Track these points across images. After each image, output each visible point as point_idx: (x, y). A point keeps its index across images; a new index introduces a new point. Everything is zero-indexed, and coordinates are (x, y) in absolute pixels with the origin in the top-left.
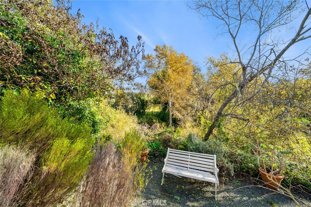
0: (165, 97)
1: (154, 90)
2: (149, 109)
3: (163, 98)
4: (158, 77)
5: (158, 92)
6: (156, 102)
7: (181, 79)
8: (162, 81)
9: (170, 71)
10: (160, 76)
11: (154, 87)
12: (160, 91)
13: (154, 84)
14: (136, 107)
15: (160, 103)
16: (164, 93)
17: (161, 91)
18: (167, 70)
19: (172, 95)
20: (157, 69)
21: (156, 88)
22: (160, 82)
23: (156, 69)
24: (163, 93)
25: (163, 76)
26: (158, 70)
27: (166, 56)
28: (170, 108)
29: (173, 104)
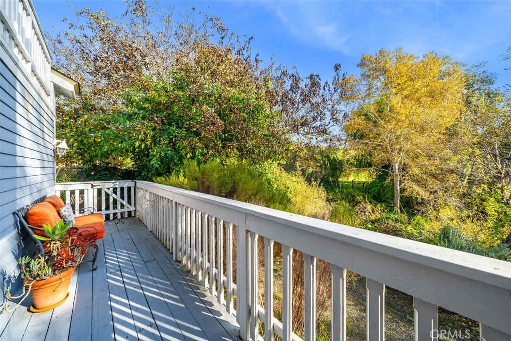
0: (382, 154)
1: (357, 140)
2: (345, 176)
3: (378, 155)
4: (365, 115)
5: (367, 143)
6: (362, 164)
7: (425, 113)
8: (375, 122)
9: (395, 101)
10: (372, 113)
11: (358, 136)
12: (371, 141)
13: (358, 130)
14: (321, 172)
15: (370, 166)
16: (382, 146)
17: (373, 141)
18: (388, 98)
19: (401, 148)
20: (364, 101)
21: (362, 137)
22: (371, 125)
23: (362, 102)
24: (379, 145)
25: (379, 111)
26: (366, 101)
27: (385, 71)
28: (396, 176)
29: (404, 168)
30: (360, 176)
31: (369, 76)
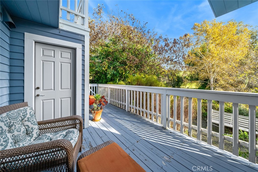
0: (204, 74)
1: (191, 67)
2: (184, 85)
3: (202, 74)
4: (195, 54)
5: (196, 68)
6: (193, 79)
7: (226, 53)
8: (201, 57)
9: (212, 47)
10: (199, 53)
11: (191, 64)
12: (198, 67)
13: (191, 62)
15: (197, 79)
16: (204, 70)
17: (200, 67)
18: (208, 45)
19: (215, 70)
20: (195, 46)
21: (194, 65)
22: (198, 59)
23: (194, 47)
24: (203, 69)
25: (203, 52)
27: (206, 31)
28: (212, 85)
29: (216, 81)
30: (192, 85)
31: (198, 34)
